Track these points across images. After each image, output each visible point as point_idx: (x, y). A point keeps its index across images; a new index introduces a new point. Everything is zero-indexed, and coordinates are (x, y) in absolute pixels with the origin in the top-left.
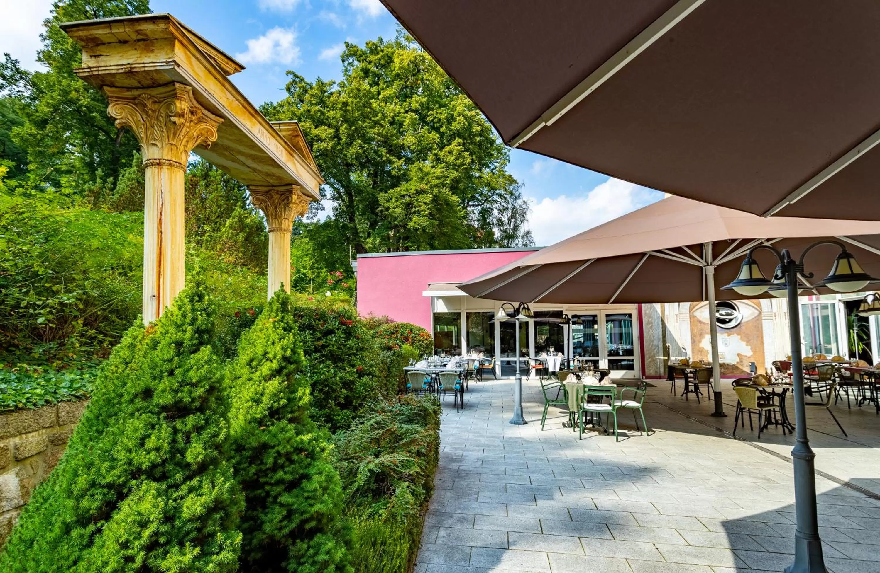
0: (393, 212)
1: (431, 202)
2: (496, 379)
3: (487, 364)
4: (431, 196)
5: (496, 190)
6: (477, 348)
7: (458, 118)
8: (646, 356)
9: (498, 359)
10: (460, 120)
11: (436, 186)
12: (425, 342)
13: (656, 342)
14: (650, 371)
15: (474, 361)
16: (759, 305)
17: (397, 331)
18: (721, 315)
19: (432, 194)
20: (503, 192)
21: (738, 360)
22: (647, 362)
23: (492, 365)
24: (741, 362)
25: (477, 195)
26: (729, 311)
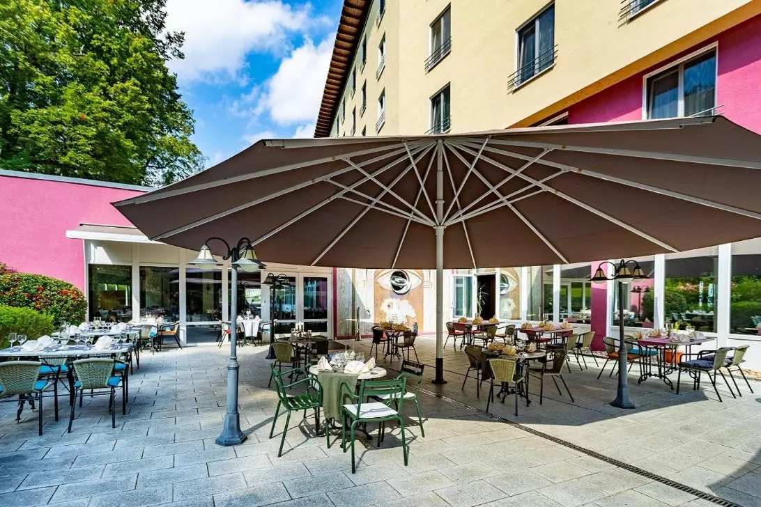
0: (35, 139)
1: (95, 137)
2: (180, 347)
3: (168, 330)
4: (95, 130)
5: (179, 156)
6: (155, 311)
7: (134, 55)
8: (338, 319)
9: (183, 324)
10: (136, 57)
11: (103, 120)
12: (70, 302)
13: (346, 306)
14: (341, 332)
15: (150, 327)
16: (422, 275)
17: (15, 286)
18: (396, 282)
19: (97, 128)
20: (186, 160)
21: (406, 321)
22: (338, 324)
23: (175, 331)
24: (408, 322)
25: (158, 158)
26: (402, 279)
